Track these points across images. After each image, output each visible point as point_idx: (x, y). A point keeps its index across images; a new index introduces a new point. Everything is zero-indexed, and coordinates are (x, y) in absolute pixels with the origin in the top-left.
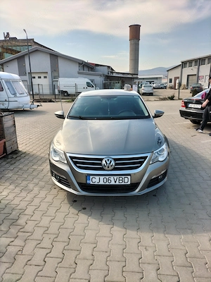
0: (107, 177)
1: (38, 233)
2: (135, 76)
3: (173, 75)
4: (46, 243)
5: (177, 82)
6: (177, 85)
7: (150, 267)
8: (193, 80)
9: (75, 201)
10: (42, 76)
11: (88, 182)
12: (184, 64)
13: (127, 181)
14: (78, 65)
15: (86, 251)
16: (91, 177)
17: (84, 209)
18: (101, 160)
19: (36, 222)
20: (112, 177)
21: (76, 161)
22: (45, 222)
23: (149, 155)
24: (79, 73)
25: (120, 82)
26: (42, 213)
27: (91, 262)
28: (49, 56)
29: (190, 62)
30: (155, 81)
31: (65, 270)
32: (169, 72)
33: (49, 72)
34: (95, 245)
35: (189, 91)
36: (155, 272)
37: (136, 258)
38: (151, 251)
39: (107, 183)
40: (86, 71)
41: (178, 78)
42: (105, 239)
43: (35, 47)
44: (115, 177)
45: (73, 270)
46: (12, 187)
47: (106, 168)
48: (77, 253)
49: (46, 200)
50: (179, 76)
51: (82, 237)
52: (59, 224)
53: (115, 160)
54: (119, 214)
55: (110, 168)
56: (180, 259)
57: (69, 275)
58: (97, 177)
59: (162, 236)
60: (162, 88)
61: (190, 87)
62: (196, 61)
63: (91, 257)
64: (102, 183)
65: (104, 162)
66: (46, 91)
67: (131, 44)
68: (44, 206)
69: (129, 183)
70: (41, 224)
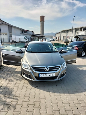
0: (47, 74)
1: (22, 97)
2: (43, 36)
3: (57, 36)
4: (26, 100)
5: (59, 38)
6: (59, 40)
7: (67, 105)
8: (65, 38)
9: (33, 84)
10: (5, 34)
11: (39, 76)
12: (62, 32)
13: (54, 75)
14: (20, 31)
15: (43, 101)
16: (41, 74)
17: (37, 87)
18: (44, 68)
19: (20, 93)
20: (48, 74)
21: (34, 68)
22: (23, 92)
23: (61, 65)
24: (21, 34)
25: (38, 38)
26: (21, 89)
27: (46, 105)
28: (8, 26)
29: (64, 31)
30: (51, 38)
31: (37, 108)
32: (56, 35)
33: (8, 33)
34: (45, 99)
35: (64, 42)
36: (69, 106)
37: (61, 102)
38: (66, 99)
39: (47, 76)
40: (23, 33)
41: (60, 37)
42: (48, 97)
43: (1, 22)
44: (50, 74)
45: (40, 108)
46: (5, 80)
47: (46, 71)
48: (39, 102)
49: (21, 84)
50: (60, 36)
51: (40, 97)
52: (29, 93)
53: (49, 67)
54: (51, 88)
55: (47, 71)
56: (76, 101)
57: (39, 110)
58: (43, 74)
59: (68, 94)
60: (53, 41)
61: (64, 41)
62: (66, 31)
63: (45, 103)
64: (44, 76)
65: (45, 68)
66: (7, 41)
67: (41, 23)
68: (21, 87)
69: (54, 76)
70: (22, 93)
